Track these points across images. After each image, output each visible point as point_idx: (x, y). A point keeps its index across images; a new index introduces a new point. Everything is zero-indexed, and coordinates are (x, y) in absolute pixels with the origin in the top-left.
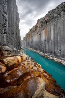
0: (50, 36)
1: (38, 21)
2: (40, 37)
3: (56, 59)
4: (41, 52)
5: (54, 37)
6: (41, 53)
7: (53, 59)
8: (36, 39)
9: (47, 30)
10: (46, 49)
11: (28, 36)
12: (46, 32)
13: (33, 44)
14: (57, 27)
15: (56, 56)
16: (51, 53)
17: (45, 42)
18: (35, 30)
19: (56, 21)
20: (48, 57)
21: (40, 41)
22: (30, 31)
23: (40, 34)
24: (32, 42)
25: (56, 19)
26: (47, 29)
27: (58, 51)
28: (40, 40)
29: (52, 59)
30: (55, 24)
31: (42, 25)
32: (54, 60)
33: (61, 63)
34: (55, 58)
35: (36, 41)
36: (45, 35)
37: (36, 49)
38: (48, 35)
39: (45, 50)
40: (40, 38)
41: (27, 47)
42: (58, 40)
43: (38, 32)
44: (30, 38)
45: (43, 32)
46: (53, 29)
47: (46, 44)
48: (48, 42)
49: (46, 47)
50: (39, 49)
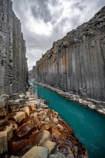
0: (71, 67)
2: (58, 67)
6: (61, 92)
8: (52, 70)
10: (67, 86)
11: (40, 64)
12: (66, 62)
15: (81, 96)
16: (74, 92)
17: (64, 75)
18: (50, 57)
20: (70, 98)
21: (58, 74)
22: (43, 57)
23: (58, 64)
24: (46, 74)
26: (67, 58)
27: (83, 88)
28: (58, 72)
29: (76, 101)
31: (59, 51)
32: (78, 102)
33: (87, 106)
35: (52, 73)
36: (64, 65)
37: (53, 85)
38: (69, 66)
39: (65, 87)
40: (58, 69)
41: (39, 82)
43: (55, 59)
44: (43, 68)
46: (74, 58)
47: (67, 78)
49: (67, 82)
50: (57, 85)
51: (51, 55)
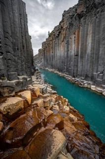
0: (86, 45)
1: (63, 16)
2: (68, 47)
3: (94, 86)
4: (70, 75)
5: (93, 48)
6: (70, 78)
7: (89, 86)
8: (60, 51)
9: (80, 35)
10: (77, 70)
11: (46, 46)
12: (78, 39)
13: (56, 62)
14: (99, 26)
15: (94, 82)
16: (86, 77)
17: (75, 57)
18: (59, 35)
19: (99, 14)
20: (81, 84)
21: (67, 56)
22: (50, 36)
23: (68, 43)
24: (53, 57)
25: (98, 10)
26: (80, 33)
27: (99, 73)
28: (67, 54)
29: (87, 88)
30: (97, 20)
31: (71, 24)
32: (90, 89)
33: (102, 93)
34: (92, 86)
35: (60, 56)
36: (76, 44)
38: (82, 44)
39: (75, 72)
40: (68, 51)
41: (46, 67)
42: (100, 53)
43: (65, 38)
44: (49, 51)
45: (73, 39)
46: (91, 32)
47: (78, 61)
48: (82, 57)
49: (77, 66)
50: (65, 70)
51: (60, 32)
